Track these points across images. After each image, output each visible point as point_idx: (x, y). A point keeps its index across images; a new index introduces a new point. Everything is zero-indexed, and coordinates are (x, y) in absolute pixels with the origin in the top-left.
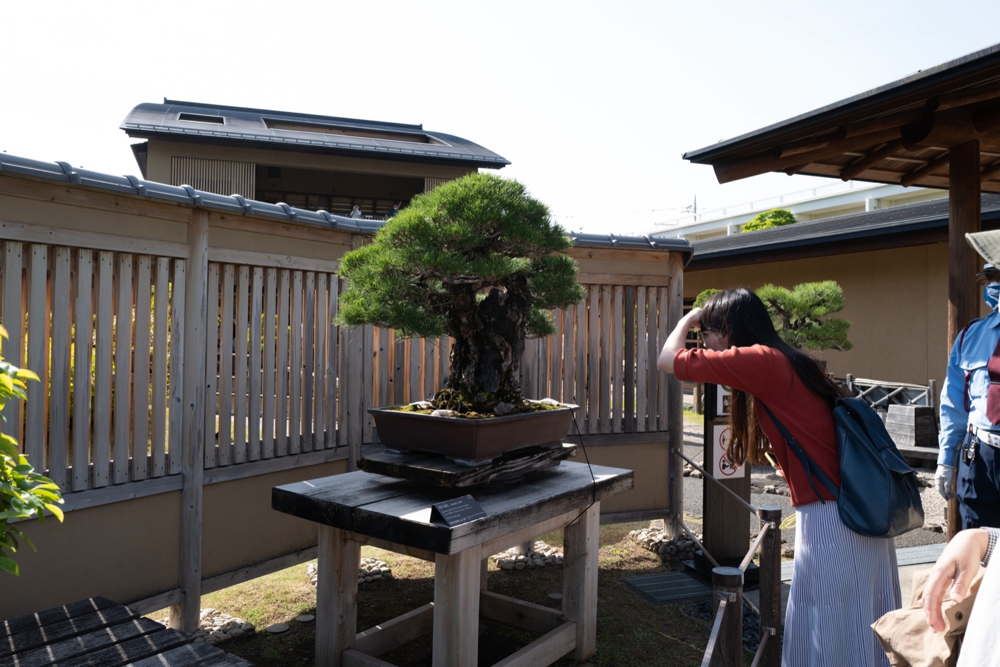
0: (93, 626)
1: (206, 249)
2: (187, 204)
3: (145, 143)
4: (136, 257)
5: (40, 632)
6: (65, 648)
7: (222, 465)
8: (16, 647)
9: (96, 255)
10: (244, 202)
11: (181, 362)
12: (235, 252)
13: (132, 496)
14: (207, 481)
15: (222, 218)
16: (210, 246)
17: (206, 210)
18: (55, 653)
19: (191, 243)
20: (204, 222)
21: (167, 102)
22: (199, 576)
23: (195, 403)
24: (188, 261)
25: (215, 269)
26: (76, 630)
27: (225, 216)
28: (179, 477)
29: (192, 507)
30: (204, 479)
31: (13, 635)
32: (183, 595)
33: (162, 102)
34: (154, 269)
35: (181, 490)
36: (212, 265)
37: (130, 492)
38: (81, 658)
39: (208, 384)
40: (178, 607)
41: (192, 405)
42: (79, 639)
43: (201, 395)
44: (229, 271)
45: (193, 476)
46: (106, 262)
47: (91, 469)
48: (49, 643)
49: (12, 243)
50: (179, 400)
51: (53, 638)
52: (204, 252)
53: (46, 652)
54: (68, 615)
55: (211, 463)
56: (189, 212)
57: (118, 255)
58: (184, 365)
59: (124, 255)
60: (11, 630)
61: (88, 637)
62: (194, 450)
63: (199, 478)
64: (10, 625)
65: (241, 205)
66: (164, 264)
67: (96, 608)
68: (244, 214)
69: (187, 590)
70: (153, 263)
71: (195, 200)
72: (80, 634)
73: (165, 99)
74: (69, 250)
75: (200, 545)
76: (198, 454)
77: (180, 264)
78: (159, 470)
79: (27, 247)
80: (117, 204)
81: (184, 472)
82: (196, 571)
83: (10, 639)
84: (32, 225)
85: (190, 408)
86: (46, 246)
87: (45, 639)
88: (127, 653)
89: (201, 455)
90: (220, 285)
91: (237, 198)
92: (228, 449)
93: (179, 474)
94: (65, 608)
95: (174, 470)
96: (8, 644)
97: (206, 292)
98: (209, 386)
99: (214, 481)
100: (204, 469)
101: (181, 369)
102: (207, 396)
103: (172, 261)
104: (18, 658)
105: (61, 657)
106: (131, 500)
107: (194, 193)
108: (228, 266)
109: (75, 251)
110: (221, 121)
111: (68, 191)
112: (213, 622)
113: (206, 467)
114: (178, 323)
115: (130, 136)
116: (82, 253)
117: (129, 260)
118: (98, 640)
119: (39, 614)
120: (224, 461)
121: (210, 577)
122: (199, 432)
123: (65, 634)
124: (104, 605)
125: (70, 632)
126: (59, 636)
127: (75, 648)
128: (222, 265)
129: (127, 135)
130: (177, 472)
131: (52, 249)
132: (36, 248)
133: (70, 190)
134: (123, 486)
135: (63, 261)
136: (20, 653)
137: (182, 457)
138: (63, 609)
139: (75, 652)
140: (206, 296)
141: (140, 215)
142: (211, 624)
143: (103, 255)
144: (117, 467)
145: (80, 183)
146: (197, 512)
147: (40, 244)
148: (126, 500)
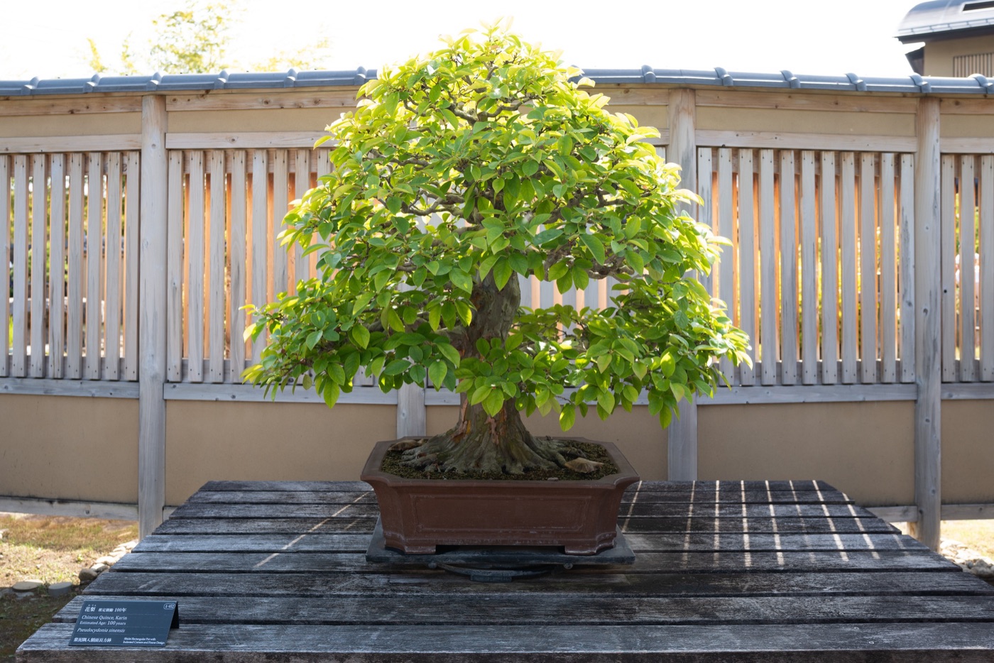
0: (810, 500)
1: (937, 140)
2: (913, 93)
3: (922, 49)
4: (858, 155)
5: (767, 494)
6: (783, 510)
7: (964, 380)
8: (746, 499)
9: (818, 155)
10: (985, 82)
11: (912, 263)
12: (974, 140)
13: (860, 398)
14: (946, 396)
15: (957, 103)
16: (943, 135)
17: (936, 98)
18: (775, 511)
19: (919, 134)
20: (934, 111)
22: (938, 498)
23: (928, 309)
24: (916, 155)
25: (950, 162)
26: (796, 500)
27: (960, 101)
28: (913, 387)
29: (927, 421)
30: (942, 393)
31: (745, 491)
32: (920, 514)
34: (878, 166)
35: (915, 401)
36: (946, 159)
37: (858, 394)
38: (795, 519)
39: (944, 288)
40: (914, 526)
41: (925, 311)
42: (798, 506)
43: (936, 300)
44: (968, 164)
45: (928, 387)
46: (828, 161)
47: (820, 366)
48: (773, 503)
49: (744, 150)
50: (910, 304)
51: (776, 500)
52: (935, 142)
53: (769, 509)
54: (793, 488)
55: (949, 376)
56: (915, 102)
57: (839, 154)
58: (915, 267)
59: (846, 153)
60: (745, 488)
61: (805, 507)
62: (929, 359)
63: (935, 392)
64: (745, 485)
65: (980, 85)
66: (888, 162)
67: (817, 488)
68: (985, 96)
69: (924, 510)
70: (877, 160)
71: (921, 88)
72: (799, 503)
74: (793, 153)
75: (939, 464)
76: (933, 364)
77: (907, 160)
78: (890, 376)
79: (757, 152)
80: (837, 104)
81: (918, 382)
82: (934, 491)
83: (743, 494)
84: (759, 132)
85: (923, 314)
86: (772, 151)
87: (770, 500)
88: (835, 526)
89: (938, 366)
90: (956, 180)
91: (976, 79)
92: (971, 364)
93: (912, 383)
94: (791, 482)
95: (907, 378)
96: (741, 496)
97: (938, 187)
98: (945, 291)
99: (955, 397)
100: (943, 382)
101: (911, 271)
102: (944, 302)
103: (898, 156)
104: (747, 507)
105: (778, 515)
106: (860, 402)
107: (921, 81)
108: (966, 156)
109: (798, 153)
111: (790, 97)
112: (957, 554)
113: (945, 380)
114: (907, 222)
116: (804, 154)
117: (851, 158)
118: (813, 511)
119: (769, 482)
120: (967, 376)
121: (952, 503)
122: (935, 341)
123: (786, 500)
124: (824, 487)
125: (791, 500)
126: (780, 500)
127: (791, 512)
128: (958, 157)
129: (901, 43)
130: (909, 381)
131: (778, 153)
132: (763, 153)
133: (792, 95)
134: (852, 386)
135: (788, 162)
136: (748, 504)
137: (915, 365)
138: (788, 483)
139: (791, 515)
140: (939, 192)
141: (861, 112)
142: (954, 555)
143: (824, 155)
144: (845, 367)
145: (799, 87)
146: (933, 428)
147: (767, 149)
148: (856, 402)
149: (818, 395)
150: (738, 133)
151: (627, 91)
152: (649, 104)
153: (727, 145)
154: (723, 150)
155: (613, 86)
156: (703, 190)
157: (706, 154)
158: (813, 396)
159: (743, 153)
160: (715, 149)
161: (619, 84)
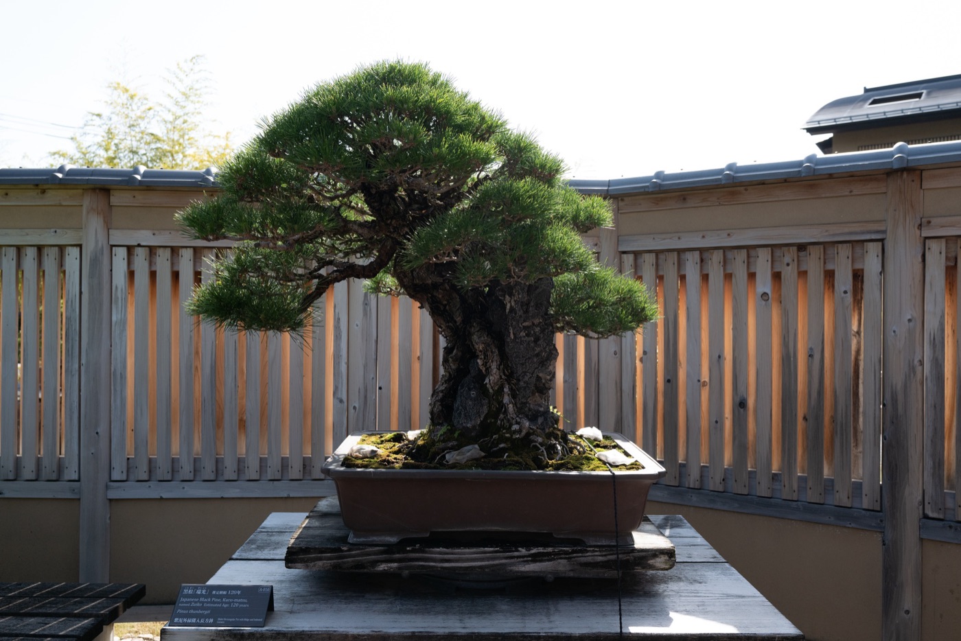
3: (831, 139)
21: (866, 90)
23: (359, 406)
33: (861, 92)
37: (284, 490)
47: (241, 461)
49: (162, 249)
50: (341, 401)
58: (347, 363)
73: (865, 88)
78: (318, 472)
79: (175, 251)
101: (344, 368)
110: (919, 96)
114: (339, 319)
115: (812, 135)
129: (809, 134)
134: (276, 482)
147: (186, 247)
148: (282, 498)
149: (238, 490)
150: (155, 232)
151: (43, 192)
152: (64, 204)
153: (143, 244)
154: (140, 248)
155: (32, 187)
156: (116, 287)
157: (121, 253)
158: (233, 492)
159: (160, 251)
160: (130, 249)
161: (37, 185)
